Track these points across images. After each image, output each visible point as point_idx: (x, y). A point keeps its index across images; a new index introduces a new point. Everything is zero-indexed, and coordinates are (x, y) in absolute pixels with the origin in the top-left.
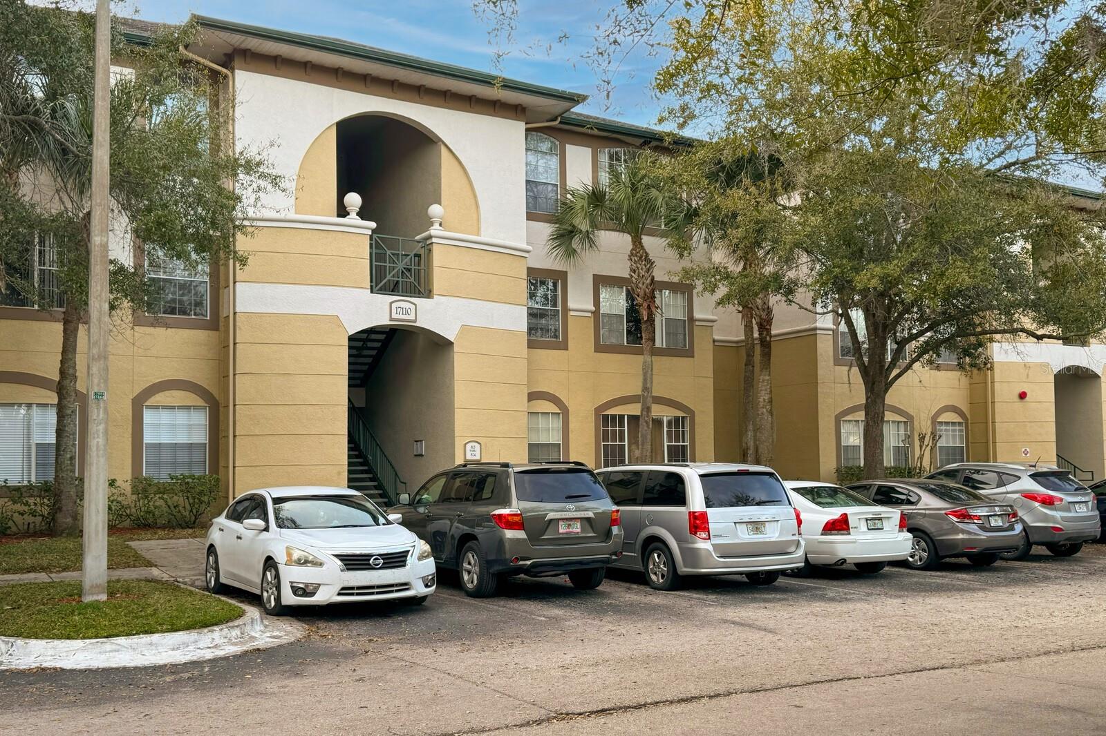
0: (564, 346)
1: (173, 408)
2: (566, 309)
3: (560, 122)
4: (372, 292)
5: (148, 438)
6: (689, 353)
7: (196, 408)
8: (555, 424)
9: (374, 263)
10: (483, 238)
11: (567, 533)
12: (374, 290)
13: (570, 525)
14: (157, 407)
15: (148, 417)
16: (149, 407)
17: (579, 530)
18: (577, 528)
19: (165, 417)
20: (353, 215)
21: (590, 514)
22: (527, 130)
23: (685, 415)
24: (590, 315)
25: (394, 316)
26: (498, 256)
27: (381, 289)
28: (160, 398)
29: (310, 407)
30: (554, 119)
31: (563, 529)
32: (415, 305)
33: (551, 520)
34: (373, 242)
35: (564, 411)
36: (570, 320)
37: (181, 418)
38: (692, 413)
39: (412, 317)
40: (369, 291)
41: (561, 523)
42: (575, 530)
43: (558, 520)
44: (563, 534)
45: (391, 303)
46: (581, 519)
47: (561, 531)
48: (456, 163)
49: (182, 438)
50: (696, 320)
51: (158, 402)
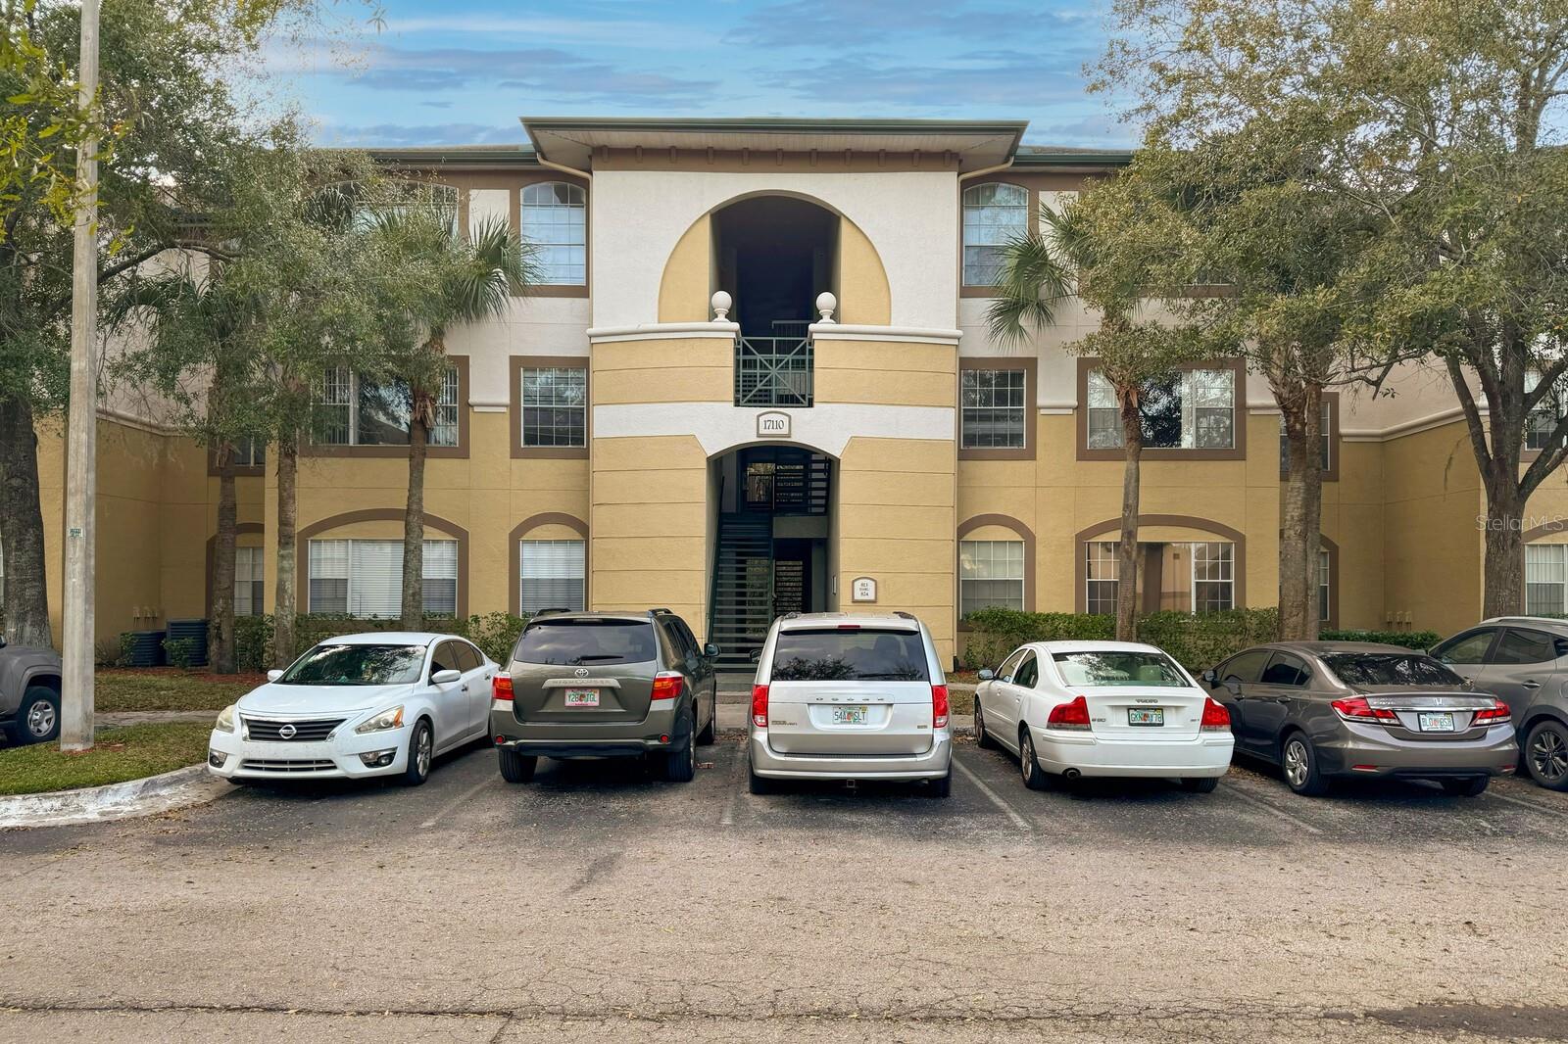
0: (1031, 455)
1: (550, 542)
2: (1034, 408)
3: (1014, 164)
4: (737, 403)
5: (527, 572)
6: (1237, 453)
7: (573, 542)
8: (1019, 555)
9: (741, 371)
10: (892, 328)
11: (576, 707)
12: (742, 402)
13: (582, 696)
14: (534, 542)
15: (526, 552)
16: (526, 542)
17: (597, 704)
18: (593, 700)
19: (545, 552)
20: (721, 317)
21: (613, 682)
22: (964, 185)
23: (1228, 541)
24: (1070, 412)
25: (762, 431)
26: (907, 346)
27: (749, 401)
28: (537, 532)
29: (665, 540)
30: (1006, 161)
31: (571, 700)
32: (790, 417)
33: (552, 690)
34: (741, 347)
35: (1029, 540)
36: (1040, 420)
37: (560, 553)
38: (1240, 540)
39: (785, 431)
40: (732, 404)
41: (569, 693)
42: (589, 703)
43: (564, 688)
44: (569, 707)
45: (759, 416)
46: (601, 688)
47: (568, 703)
48: (860, 237)
49: (560, 574)
50: (1249, 408)
51: (535, 536)
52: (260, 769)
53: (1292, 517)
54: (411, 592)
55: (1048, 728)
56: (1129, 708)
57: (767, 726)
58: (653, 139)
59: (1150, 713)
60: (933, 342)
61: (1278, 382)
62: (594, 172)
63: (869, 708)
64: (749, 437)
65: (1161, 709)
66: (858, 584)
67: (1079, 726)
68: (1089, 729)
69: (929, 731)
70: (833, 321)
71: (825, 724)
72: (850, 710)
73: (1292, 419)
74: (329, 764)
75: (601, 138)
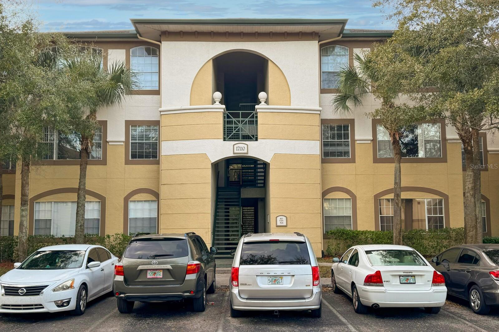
0: (353, 161)
1: (142, 201)
2: (354, 140)
3: (342, 37)
4: (224, 140)
5: (132, 215)
6: (444, 160)
7: (152, 201)
8: (349, 205)
9: (226, 126)
10: (292, 107)
11: (152, 278)
12: (226, 139)
13: (155, 273)
14: (135, 201)
15: (131, 206)
16: (131, 201)
17: (161, 276)
18: (160, 275)
19: (139, 206)
20: (217, 103)
21: (169, 267)
22: (321, 46)
23: (441, 198)
24: (370, 142)
25: (235, 151)
26: (298, 115)
27: (230, 138)
28: (136, 197)
30: (339, 36)
31: (150, 275)
32: (247, 145)
33: (141, 270)
34: (226, 115)
35: (354, 198)
36: (357, 146)
37: (147, 206)
38: (446, 197)
39: (245, 151)
40: (222, 140)
41: (149, 272)
42: (158, 276)
43: (147, 270)
44: (149, 278)
45: (234, 145)
46: (163, 270)
47: (149, 276)
48: (277, 68)
49: (146, 215)
50: (448, 140)
51: (135, 199)
52: (9, 309)
53: (469, 187)
54: (79, 225)
55: (364, 285)
56: (400, 276)
57: (238, 286)
58: (187, 28)
59: (409, 278)
60: (310, 112)
61: (460, 129)
62: (162, 42)
63: (284, 277)
64: (231, 154)
65: (414, 276)
66: (278, 219)
67: (378, 284)
68: (383, 286)
69: (311, 287)
70: (265, 104)
71: (264, 285)
72: (276, 278)
73: (466, 145)
74: (40, 306)
75: (165, 27)
